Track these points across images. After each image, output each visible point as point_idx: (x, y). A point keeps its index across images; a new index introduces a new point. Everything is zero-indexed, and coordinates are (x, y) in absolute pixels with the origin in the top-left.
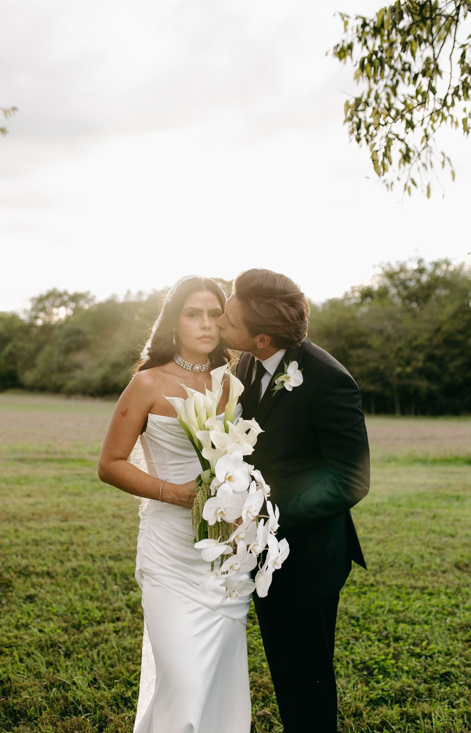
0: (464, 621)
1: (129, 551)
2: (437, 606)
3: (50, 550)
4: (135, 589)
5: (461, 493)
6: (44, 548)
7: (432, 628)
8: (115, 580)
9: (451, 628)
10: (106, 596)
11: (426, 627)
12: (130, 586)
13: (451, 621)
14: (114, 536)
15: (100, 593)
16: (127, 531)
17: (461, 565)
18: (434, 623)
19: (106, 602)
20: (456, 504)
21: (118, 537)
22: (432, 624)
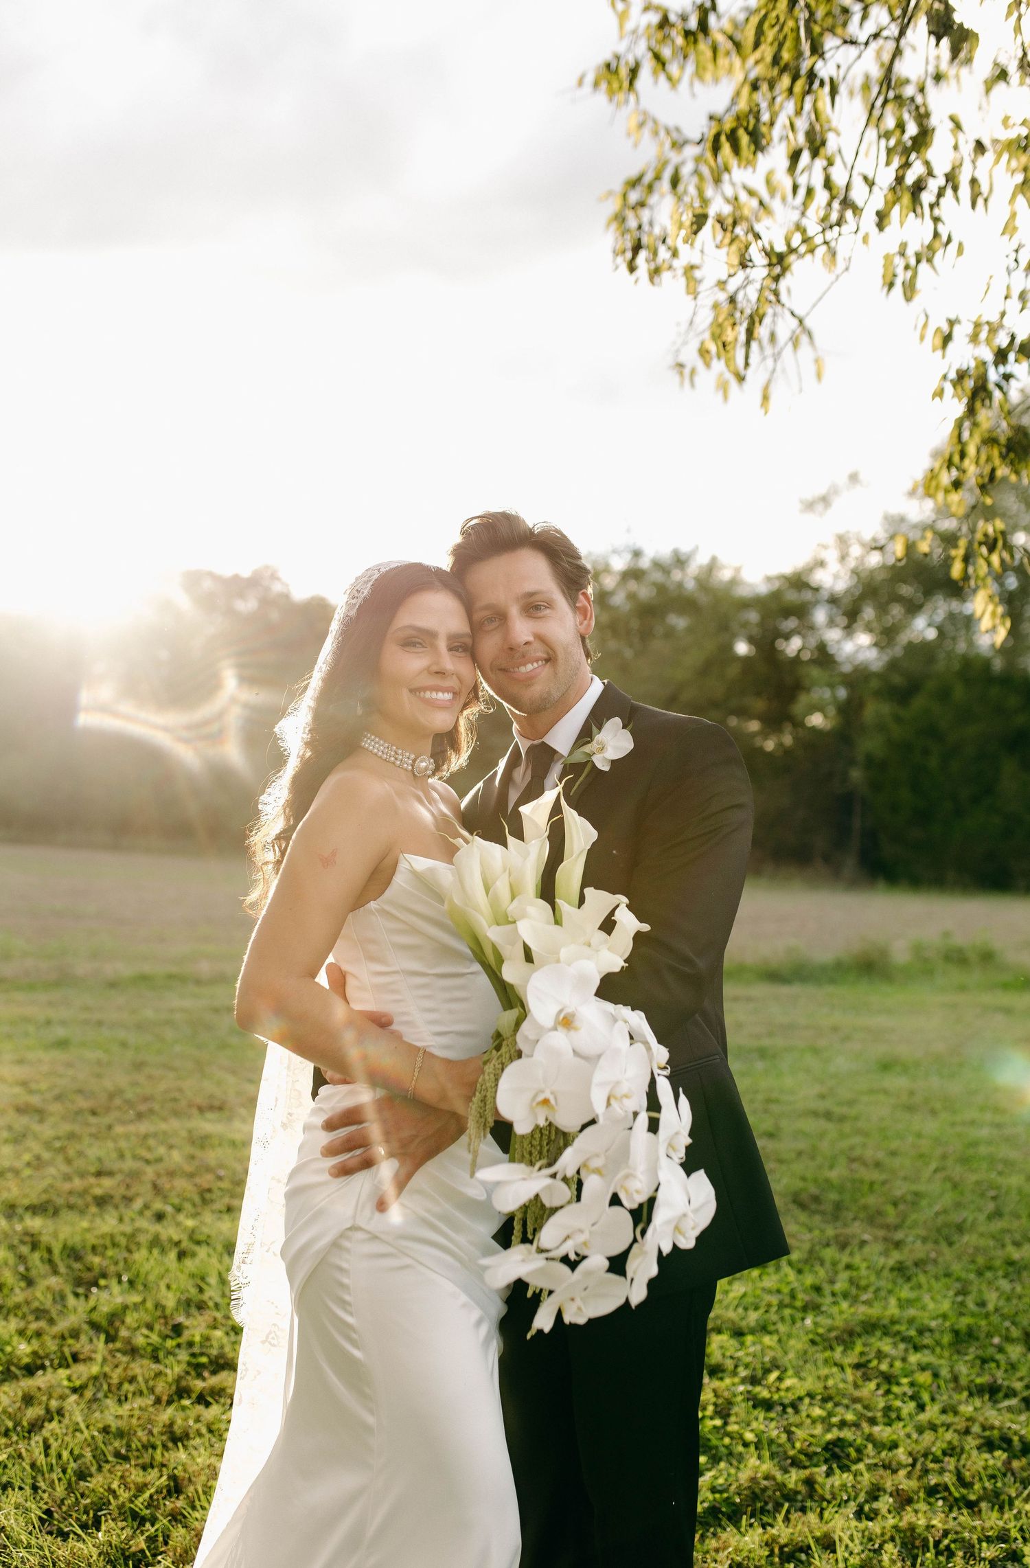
0: (839, 1322)
1: (70, 1193)
2: (779, 1291)
4: (102, 1282)
5: (766, 1042)
7: (780, 1341)
8: (50, 1261)
9: (818, 1339)
10: (36, 1304)
11: (767, 1340)
12: (87, 1276)
13: (816, 1324)
14: (27, 1157)
15: (19, 1296)
16: (58, 1144)
17: (804, 1197)
18: (782, 1328)
19: (37, 1319)
20: (760, 1065)
21: (38, 1158)
22: (777, 1331)
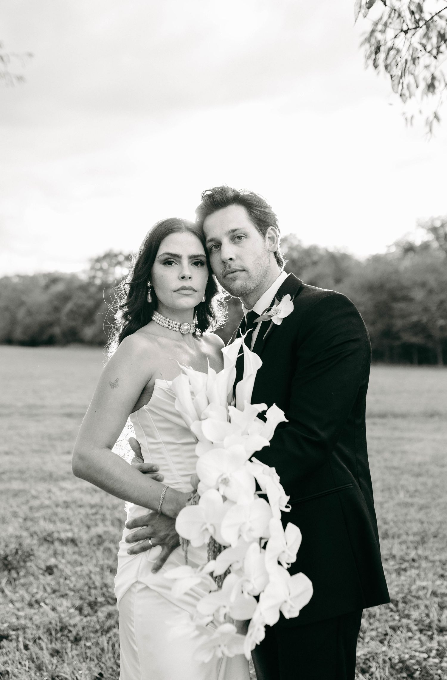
3: (79, 513)
6: (73, 511)
